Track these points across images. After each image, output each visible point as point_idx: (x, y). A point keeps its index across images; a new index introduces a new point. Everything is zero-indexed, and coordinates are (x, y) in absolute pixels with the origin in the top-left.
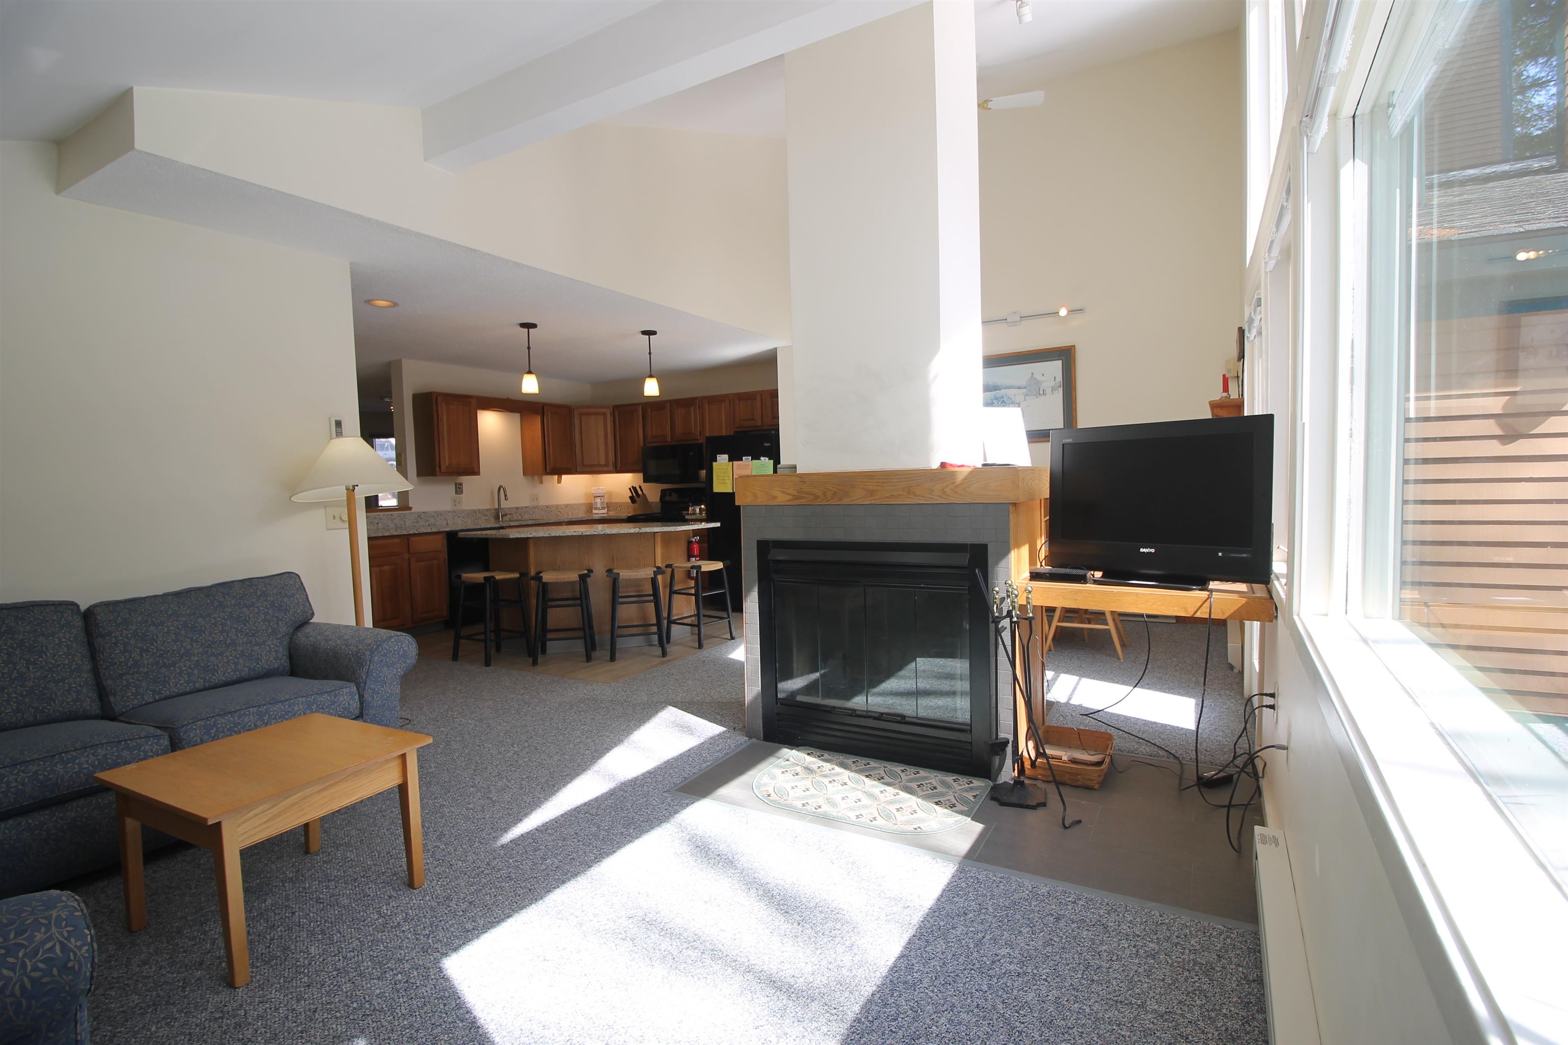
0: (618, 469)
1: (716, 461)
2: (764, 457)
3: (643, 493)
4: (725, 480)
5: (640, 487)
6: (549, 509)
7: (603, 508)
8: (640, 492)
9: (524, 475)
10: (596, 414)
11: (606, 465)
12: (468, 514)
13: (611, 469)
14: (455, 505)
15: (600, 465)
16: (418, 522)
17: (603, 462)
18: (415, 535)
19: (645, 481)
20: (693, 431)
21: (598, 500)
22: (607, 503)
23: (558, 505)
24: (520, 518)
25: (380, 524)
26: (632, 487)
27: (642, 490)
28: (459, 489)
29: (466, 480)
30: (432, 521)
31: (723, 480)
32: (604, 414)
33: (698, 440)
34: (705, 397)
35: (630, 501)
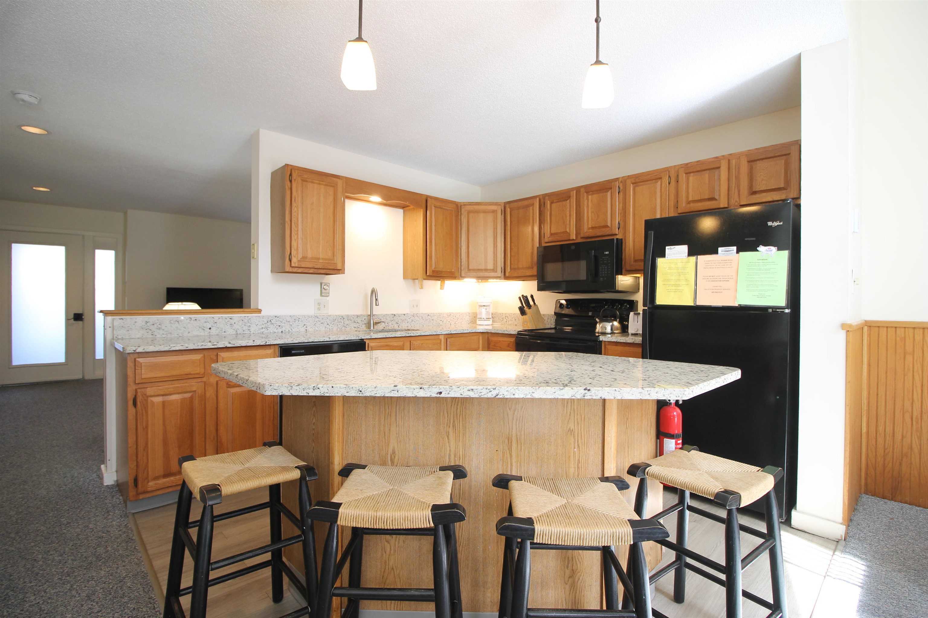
0: (507, 275)
1: (663, 255)
2: (765, 245)
3: (535, 303)
4: (679, 285)
5: (532, 296)
6: (429, 317)
7: (488, 319)
8: (531, 303)
9: (404, 278)
10: (485, 212)
11: (494, 270)
12: (334, 320)
13: (500, 276)
14: (319, 309)
15: (486, 270)
16: (267, 328)
17: (490, 266)
18: (226, 348)
19: (540, 289)
20: (609, 224)
21: (483, 310)
22: (492, 314)
23: (440, 314)
24: (396, 327)
25: (213, 329)
26: (523, 295)
27: (533, 300)
28: (324, 292)
29: (333, 279)
30: (286, 328)
31: (676, 285)
32: (494, 212)
33: (616, 235)
34: (629, 177)
35: (518, 312)
